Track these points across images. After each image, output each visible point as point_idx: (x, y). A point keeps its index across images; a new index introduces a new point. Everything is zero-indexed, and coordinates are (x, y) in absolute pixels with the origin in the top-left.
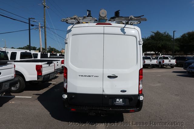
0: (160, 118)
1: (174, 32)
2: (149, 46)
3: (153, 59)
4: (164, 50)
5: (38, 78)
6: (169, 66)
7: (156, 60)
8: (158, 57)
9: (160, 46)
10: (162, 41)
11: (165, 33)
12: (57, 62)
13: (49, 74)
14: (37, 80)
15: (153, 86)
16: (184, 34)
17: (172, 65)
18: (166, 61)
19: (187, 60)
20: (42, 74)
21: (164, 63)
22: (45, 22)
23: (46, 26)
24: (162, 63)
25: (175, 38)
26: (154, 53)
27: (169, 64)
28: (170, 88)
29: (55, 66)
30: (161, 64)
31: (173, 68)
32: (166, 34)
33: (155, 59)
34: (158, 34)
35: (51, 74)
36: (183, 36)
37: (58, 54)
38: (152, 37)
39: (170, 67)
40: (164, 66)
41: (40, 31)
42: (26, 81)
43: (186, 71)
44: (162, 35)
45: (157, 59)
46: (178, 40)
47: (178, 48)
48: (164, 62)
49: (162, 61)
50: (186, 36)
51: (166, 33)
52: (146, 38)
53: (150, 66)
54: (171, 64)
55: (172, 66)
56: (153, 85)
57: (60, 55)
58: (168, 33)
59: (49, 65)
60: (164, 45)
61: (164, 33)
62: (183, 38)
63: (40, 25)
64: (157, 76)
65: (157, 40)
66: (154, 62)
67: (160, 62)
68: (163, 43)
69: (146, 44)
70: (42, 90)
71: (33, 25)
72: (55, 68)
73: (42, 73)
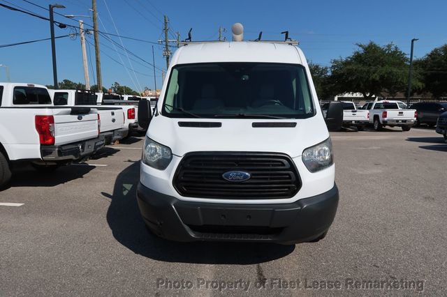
0: (388, 272)
1: (413, 41)
2: (350, 78)
3: (360, 108)
4: (386, 90)
5: (44, 152)
6: (399, 125)
7: (368, 111)
8: (372, 104)
9: (378, 78)
10: (382, 66)
11: (389, 46)
12: (113, 114)
13: (82, 142)
14: (40, 157)
15: (362, 175)
16: (436, 50)
17: (407, 123)
18: (392, 114)
19: (443, 111)
20: (56, 142)
21: (386, 119)
22: (94, 19)
23: (98, 28)
24: (381, 119)
25: (414, 59)
26: (362, 96)
27: (397, 121)
28: (408, 179)
29: (99, 122)
30: (379, 121)
31: (408, 130)
32: (393, 49)
33: (363, 108)
34: (371, 49)
35: (87, 143)
36: (434, 55)
37: (126, 97)
38: (358, 58)
39: (400, 128)
40: (387, 127)
41: (84, 40)
42: (10, 159)
43: (442, 136)
44: (383, 52)
45: (369, 108)
46: (420, 64)
47: (420, 84)
48: (385, 116)
49: (382, 113)
50: (440, 55)
51: (393, 47)
52: (344, 59)
53: (352, 125)
54: (403, 121)
55: (405, 126)
56: (361, 173)
57: (129, 99)
58: (396, 48)
59: (80, 118)
60: (386, 76)
61: (386, 48)
62: (433, 59)
63: (82, 26)
64: (371, 148)
65: (370, 65)
66: (363, 115)
67: (376, 117)
68: (383, 72)
69: (343, 74)
70: (61, 185)
71: (62, 26)
72: (99, 126)
73: (53, 139)
